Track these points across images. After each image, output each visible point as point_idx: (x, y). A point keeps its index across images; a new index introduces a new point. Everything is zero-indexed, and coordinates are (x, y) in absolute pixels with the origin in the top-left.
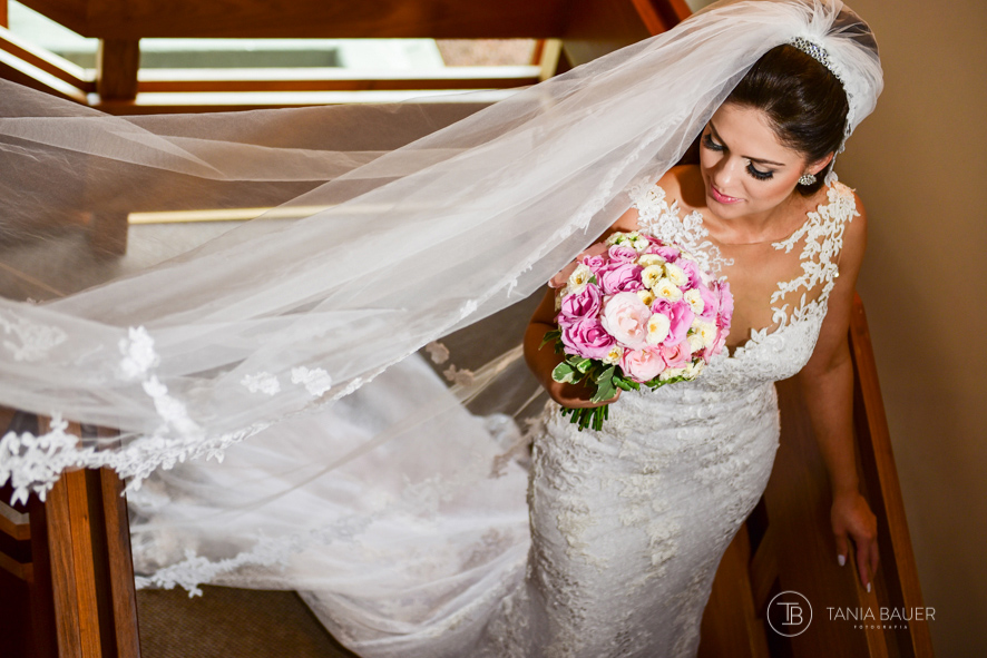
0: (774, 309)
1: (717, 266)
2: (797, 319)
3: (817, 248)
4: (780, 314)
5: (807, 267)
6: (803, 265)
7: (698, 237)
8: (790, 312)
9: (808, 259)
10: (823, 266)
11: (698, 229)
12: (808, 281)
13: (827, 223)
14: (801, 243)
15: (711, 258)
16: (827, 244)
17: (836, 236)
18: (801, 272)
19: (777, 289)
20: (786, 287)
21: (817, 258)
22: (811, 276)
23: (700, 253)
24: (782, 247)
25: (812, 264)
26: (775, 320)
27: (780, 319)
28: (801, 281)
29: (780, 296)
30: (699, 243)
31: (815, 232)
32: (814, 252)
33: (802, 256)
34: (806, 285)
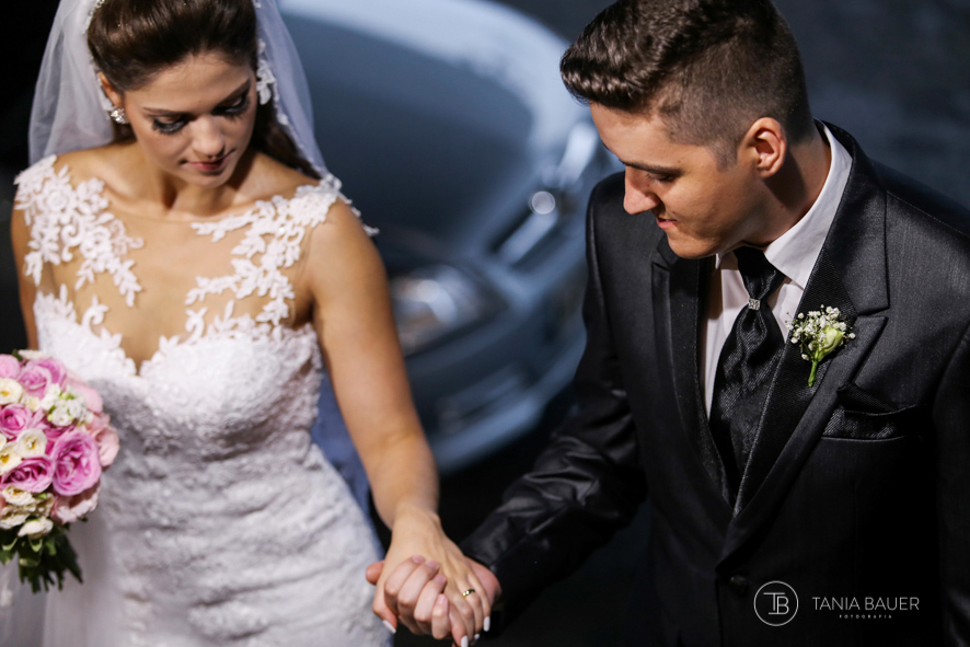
0: (190, 312)
1: (120, 247)
2: (217, 330)
3: (260, 245)
4: (195, 320)
5: (242, 266)
6: (235, 262)
7: (95, 208)
8: (207, 319)
9: (243, 256)
10: (265, 272)
11: (95, 198)
12: (238, 284)
13: (281, 219)
14: (236, 235)
15: (113, 236)
16: (275, 247)
17: (291, 238)
18: (231, 271)
19: (195, 285)
20: (207, 286)
21: (256, 258)
22: (244, 278)
23: (100, 229)
24: (208, 232)
25: (248, 263)
26: (189, 327)
27: (195, 327)
28: (228, 281)
29: (198, 297)
30: (97, 215)
31: (262, 226)
32: (254, 251)
33: (237, 250)
34: (234, 288)
